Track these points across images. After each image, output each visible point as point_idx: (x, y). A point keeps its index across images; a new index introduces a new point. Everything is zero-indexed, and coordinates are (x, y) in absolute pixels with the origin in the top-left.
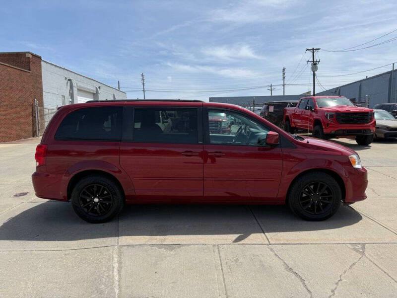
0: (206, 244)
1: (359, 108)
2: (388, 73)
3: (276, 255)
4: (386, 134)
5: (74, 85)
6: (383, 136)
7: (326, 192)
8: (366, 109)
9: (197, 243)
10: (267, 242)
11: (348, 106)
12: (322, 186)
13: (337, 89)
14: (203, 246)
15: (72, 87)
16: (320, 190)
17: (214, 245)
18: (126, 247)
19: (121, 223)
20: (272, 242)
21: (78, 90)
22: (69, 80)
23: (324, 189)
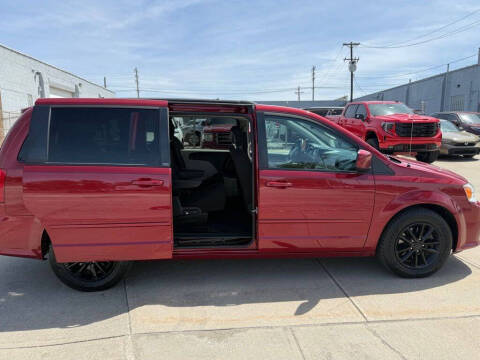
0: (272, 327)
1: (422, 118)
2: (442, 75)
3: (383, 342)
4: (451, 150)
5: (45, 80)
6: (447, 152)
7: (431, 237)
8: (430, 119)
9: (258, 325)
10: (363, 320)
11: (409, 114)
12: (427, 229)
13: (379, 94)
14: (269, 330)
15: (41, 83)
16: (424, 235)
17: (285, 328)
18: (145, 337)
19: (130, 290)
20: (369, 319)
21: (51, 87)
22: (38, 73)
23: (430, 232)
